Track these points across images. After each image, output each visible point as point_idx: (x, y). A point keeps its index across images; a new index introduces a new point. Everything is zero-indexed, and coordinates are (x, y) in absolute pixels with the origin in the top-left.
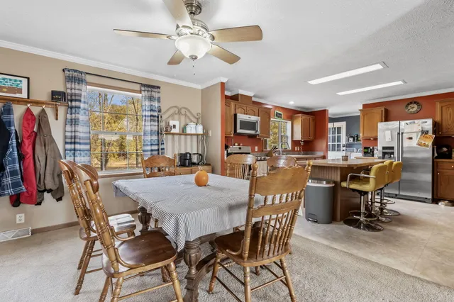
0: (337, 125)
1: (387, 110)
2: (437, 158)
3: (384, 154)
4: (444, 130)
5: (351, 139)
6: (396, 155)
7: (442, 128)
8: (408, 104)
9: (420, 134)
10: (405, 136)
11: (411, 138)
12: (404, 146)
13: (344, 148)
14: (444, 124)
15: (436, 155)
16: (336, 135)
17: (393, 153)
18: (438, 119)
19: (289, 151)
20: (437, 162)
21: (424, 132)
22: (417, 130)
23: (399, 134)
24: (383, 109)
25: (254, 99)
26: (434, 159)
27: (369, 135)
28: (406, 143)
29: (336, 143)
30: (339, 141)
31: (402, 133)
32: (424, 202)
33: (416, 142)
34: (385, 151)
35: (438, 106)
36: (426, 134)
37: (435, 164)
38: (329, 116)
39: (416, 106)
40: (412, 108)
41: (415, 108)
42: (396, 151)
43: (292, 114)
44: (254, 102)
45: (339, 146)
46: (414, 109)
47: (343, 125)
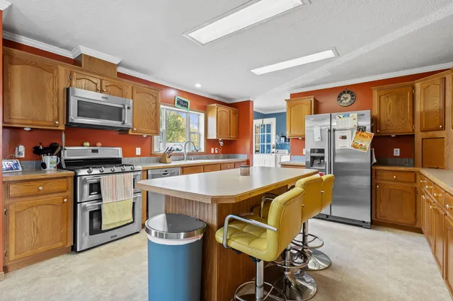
0: (267, 121)
1: (317, 101)
2: (375, 164)
3: (313, 158)
4: (383, 127)
5: (283, 139)
6: (326, 160)
7: (380, 125)
8: (341, 94)
9: (355, 131)
10: (338, 134)
11: (344, 138)
12: (336, 148)
13: (274, 150)
14: (382, 119)
15: (375, 161)
16: (266, 134)
17: (323, 158)
18: (376, 113)
19: (201, 153)
20: (376, 170)
21: (361, 129)
22: (352, 126)
23: (330, 131)
24: (313, 100)
25: (120, 70)
26: (372, 165)
27: (296, 133)
28: (340, 144)
29: (266, 144)
30: (269, 141)
31: (334, 130)
32: (361, 226)
33: (351, 143)
34: (314, 155)
35: (375, 94)
36: (363, 131)
37: (374, 172)
38: (254, 110)
39: (349, 96)
40: (346, 99)
41: (347, 98)
42: (326, 155)
43: (204, 103)
44: (121, 75)
45: (269, 147)
46: (348, 101)
47: (272, 121)
